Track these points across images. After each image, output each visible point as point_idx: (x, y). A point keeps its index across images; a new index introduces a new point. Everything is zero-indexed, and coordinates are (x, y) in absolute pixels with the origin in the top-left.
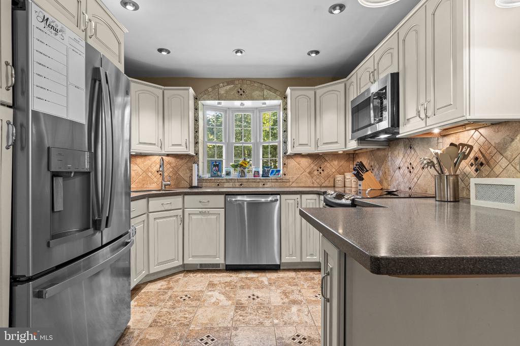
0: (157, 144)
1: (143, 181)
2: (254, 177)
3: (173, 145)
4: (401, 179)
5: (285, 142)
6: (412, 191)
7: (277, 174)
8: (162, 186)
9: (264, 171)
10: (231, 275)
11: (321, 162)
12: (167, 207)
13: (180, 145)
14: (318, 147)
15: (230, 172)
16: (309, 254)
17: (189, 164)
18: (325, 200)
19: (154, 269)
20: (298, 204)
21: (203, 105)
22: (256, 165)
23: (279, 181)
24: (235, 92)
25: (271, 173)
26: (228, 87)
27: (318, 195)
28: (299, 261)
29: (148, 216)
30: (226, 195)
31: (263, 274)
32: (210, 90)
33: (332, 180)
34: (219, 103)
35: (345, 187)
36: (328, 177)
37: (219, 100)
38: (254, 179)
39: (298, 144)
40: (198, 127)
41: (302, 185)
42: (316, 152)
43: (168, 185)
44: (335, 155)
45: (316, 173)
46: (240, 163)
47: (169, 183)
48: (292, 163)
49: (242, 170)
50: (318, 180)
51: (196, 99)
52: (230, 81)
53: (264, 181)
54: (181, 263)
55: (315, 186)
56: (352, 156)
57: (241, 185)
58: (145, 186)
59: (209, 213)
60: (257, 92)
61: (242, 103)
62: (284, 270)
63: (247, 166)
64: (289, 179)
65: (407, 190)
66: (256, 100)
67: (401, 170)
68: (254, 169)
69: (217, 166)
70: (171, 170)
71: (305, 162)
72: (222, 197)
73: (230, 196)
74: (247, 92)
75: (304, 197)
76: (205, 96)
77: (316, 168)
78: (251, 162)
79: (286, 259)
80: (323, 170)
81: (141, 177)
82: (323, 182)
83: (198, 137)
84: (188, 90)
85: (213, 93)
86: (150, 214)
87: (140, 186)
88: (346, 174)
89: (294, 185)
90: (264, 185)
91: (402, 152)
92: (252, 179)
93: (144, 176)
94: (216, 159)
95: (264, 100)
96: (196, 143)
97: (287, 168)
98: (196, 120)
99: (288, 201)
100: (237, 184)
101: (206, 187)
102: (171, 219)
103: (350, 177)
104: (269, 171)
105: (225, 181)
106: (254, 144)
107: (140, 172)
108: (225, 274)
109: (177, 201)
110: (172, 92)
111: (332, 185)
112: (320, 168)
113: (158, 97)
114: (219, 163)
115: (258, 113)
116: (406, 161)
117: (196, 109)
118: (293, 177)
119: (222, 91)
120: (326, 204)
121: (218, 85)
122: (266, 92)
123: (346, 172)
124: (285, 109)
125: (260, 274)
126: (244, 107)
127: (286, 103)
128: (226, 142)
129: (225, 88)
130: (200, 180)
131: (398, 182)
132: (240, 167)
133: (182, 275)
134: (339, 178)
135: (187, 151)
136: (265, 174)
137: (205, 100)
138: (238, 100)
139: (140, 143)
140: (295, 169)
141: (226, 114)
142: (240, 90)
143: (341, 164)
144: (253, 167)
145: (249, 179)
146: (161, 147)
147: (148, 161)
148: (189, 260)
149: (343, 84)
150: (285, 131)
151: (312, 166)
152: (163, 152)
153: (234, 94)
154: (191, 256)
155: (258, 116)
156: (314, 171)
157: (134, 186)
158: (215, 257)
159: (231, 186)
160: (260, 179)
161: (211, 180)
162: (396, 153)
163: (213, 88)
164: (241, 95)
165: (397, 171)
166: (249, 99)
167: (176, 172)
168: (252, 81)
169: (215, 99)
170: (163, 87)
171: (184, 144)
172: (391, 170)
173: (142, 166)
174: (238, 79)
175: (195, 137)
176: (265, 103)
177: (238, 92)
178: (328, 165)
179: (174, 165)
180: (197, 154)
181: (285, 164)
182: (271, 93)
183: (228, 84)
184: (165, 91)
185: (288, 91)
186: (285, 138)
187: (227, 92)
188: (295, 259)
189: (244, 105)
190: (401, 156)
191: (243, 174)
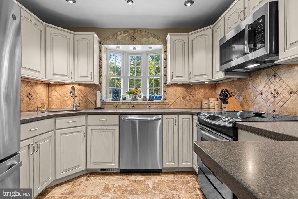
0: (68, 75)
1: (61, 103)
2: (143, 101)
3: (81, 76)
4: (263, 103)
5: (165, 76)
6: (277, 113)
7: (159, 98)
8: (73, 107)
9: (150, 96)
10: (124, 177)
11: (192, 90)
12: (72, 125)
13: (87, 76)
14: (190, 78)
15: (125, 97)
16: (184, 161)
17: (95, 91)
18: (199, 120)
19: (60, 175)
20: (176, 122)
21: (107, 49)
22: (145, 92)
23: (161, 104)
24: (129, 38)
25: (155, 98)
26: (124, 35)
27: (192, 115)
28: (177, 166)
29: (55, 132)
30: (120, 115)
31: (149, 177)
32: (111, 37)
33: (199, 103)
34: (118, 47)
35: (209, 108)
36: (197, 101)
37: (117, 45)
38: (143, 102)
39: (175, 76)
40: (102, 64)
41: (178, 107)
42: (189, 82)
43: (78, 106)
44: (202, 85)
45: (188, 98)
46: (133, 90)
47: (79, 105)
48: (171, 90)
49: (134, 96)
50: (189, 104)
51: (100, 43)
52: (126, 31)
53: (150, 104)
54: (84, 169)
55: (187, 107)
56: (214, 86)
57: (133, 107)
58: (62, 107)
59: (106, 129)
60: (145, 39)
61: (134, 47)
62: (165, 173)
63: (138, 93)
64: (168, 103)
65: (271, 112)
66: (145, 44)
67: (264, 96)
68: (143, 95)
69: (116, 93)
70: (82, 95)
71: (179, 90)
72: (117, 116)
73: (123, 116)
74: (138, 38)
75: (181, 116)
76: (107, 41)
77: (188, 94)
78: (141, 90)
79: (167, 165)
80: (193, 96)
81: (59, 101)
82: (193, 105)
83: (102, 71)
84: (93, 35)
85: (113, 39)
86: (57, 131)
87: (58, 107)
88: (210, 99)
89: (172, 107)
90: (150, 106)
91: (265, 80)
92: (142, 102)
93: (62, 100)
94: (116, 88)
95: (150, 44)
96: (100, 76)
97: (167, 94)
98: (100, 59)
99: (168, 120)
100: (130, 106)
101: (108, 108)
102: (76, 134)
103: (213, 101)
104: (153, 97)
105: (122, 104)
106: (143, 77)
107: (59, 96)
108: (119, 177)
109: (81, 120)
110: (80, 36)
111: (200, 107)
112: (191, 94)
113: (70, 40)
114: (118, 91)
115: (146, 55)
116: (269, 88)
117: (100, 51)
118: (171, 101)
119: (119, 38)
120: (200, 123)
121: (116, 33)
122: (152, 39)
123: (210, 98)
124: (165, 51)
125: (146, 177)
126: (136, 51)
127: (166, 47)
128: (123, 76)
129: (122, 35)
130: (103, 102)
131: (260, 105)
132: (133, 94)
133: (85, 177)
134: (205, 102)
135: (92, 81)
136: (151, 99)
137: (107, 44)
138: (131, 44)
139: (54, 74)
140: (172, 94)
141: (123, 56)
142: (132, 37)
143: (206, 91)
144: (142, 93)
145: (139, 102)
146: (72, 78)
147: (65, 89)
148: (91, 166)
149: (211, 30)
150: (165, 68)
151: (185, 93)
152: (74, 82)
153: (128, 40)
154: (92, 163)
155: (146, 57)
156: (186, 97)
157: (54, 108)
158: (111, 163)
159: (126, 107)
160: (147, 103)
161: (111, 103)
162: (258, 81)
163: (113, 35)
164: (133, 40)
165: (259, 96)
166: (139, 44)
167: (85, 97)
168: (142, 30)
169: (114, 44)
170: (73, 32)
171: (89, 76)
172: (252, 95)
173: (60, 92)
174: (131, 29)
175: (99, 72)
176: (151, 48)
177: (131, 38)
178: (197, 92)
179: (84, 91)
180: (101, 84)
181: (165, 91)
182: (156, 39)
183: (124, 33)
184: (75, 35)
185: (168, 36)
186: (166, 72)
187: (123, 38)
188: (173, 165)
189: (136, 49)
190: (264, 84)
191: (135, 98)
